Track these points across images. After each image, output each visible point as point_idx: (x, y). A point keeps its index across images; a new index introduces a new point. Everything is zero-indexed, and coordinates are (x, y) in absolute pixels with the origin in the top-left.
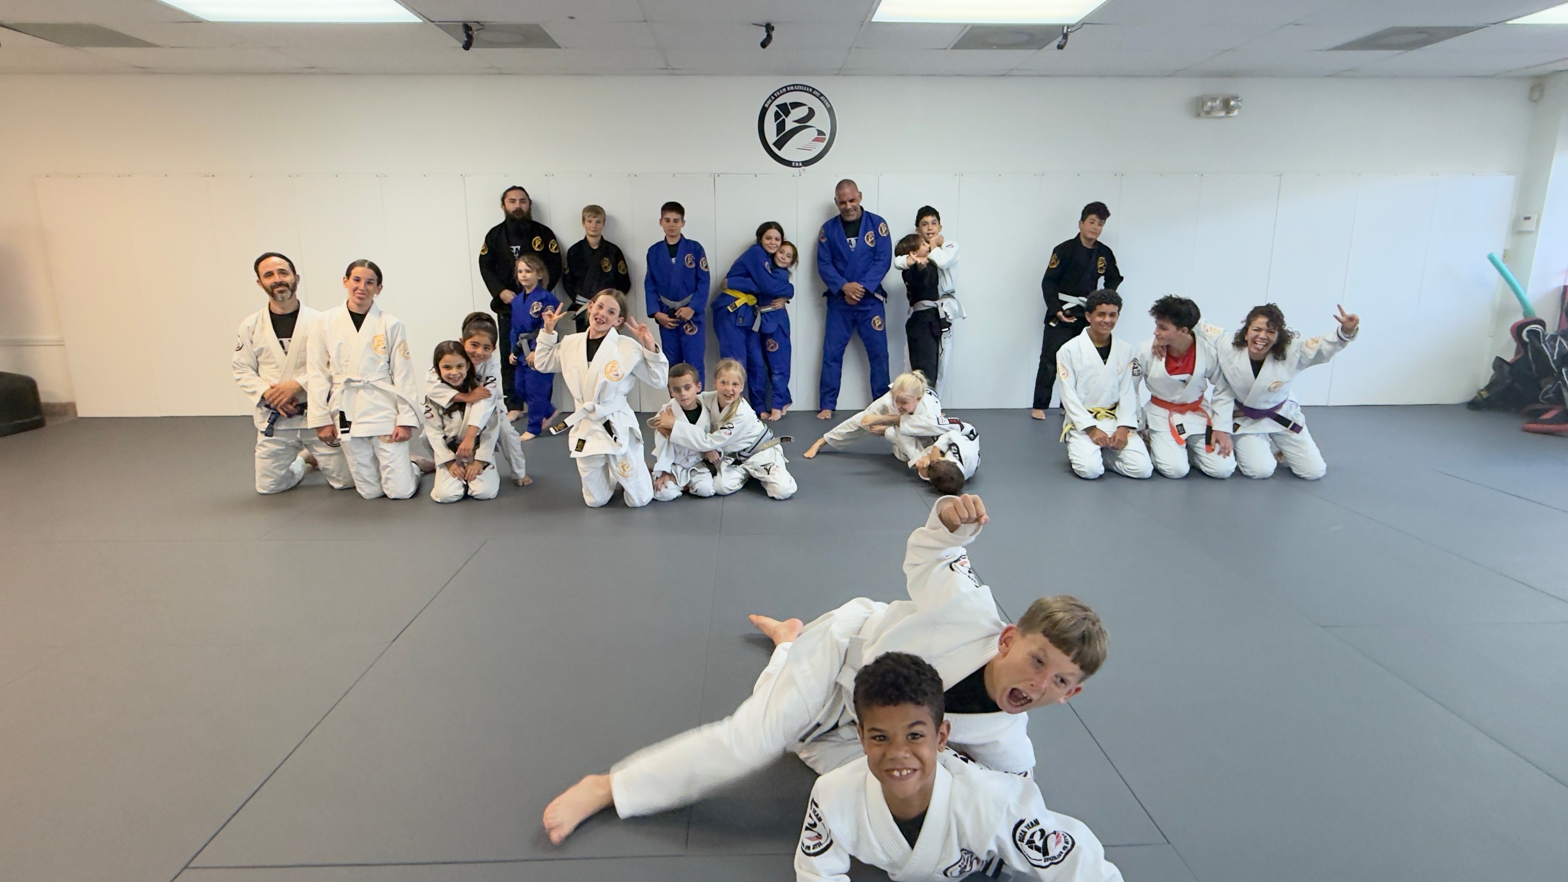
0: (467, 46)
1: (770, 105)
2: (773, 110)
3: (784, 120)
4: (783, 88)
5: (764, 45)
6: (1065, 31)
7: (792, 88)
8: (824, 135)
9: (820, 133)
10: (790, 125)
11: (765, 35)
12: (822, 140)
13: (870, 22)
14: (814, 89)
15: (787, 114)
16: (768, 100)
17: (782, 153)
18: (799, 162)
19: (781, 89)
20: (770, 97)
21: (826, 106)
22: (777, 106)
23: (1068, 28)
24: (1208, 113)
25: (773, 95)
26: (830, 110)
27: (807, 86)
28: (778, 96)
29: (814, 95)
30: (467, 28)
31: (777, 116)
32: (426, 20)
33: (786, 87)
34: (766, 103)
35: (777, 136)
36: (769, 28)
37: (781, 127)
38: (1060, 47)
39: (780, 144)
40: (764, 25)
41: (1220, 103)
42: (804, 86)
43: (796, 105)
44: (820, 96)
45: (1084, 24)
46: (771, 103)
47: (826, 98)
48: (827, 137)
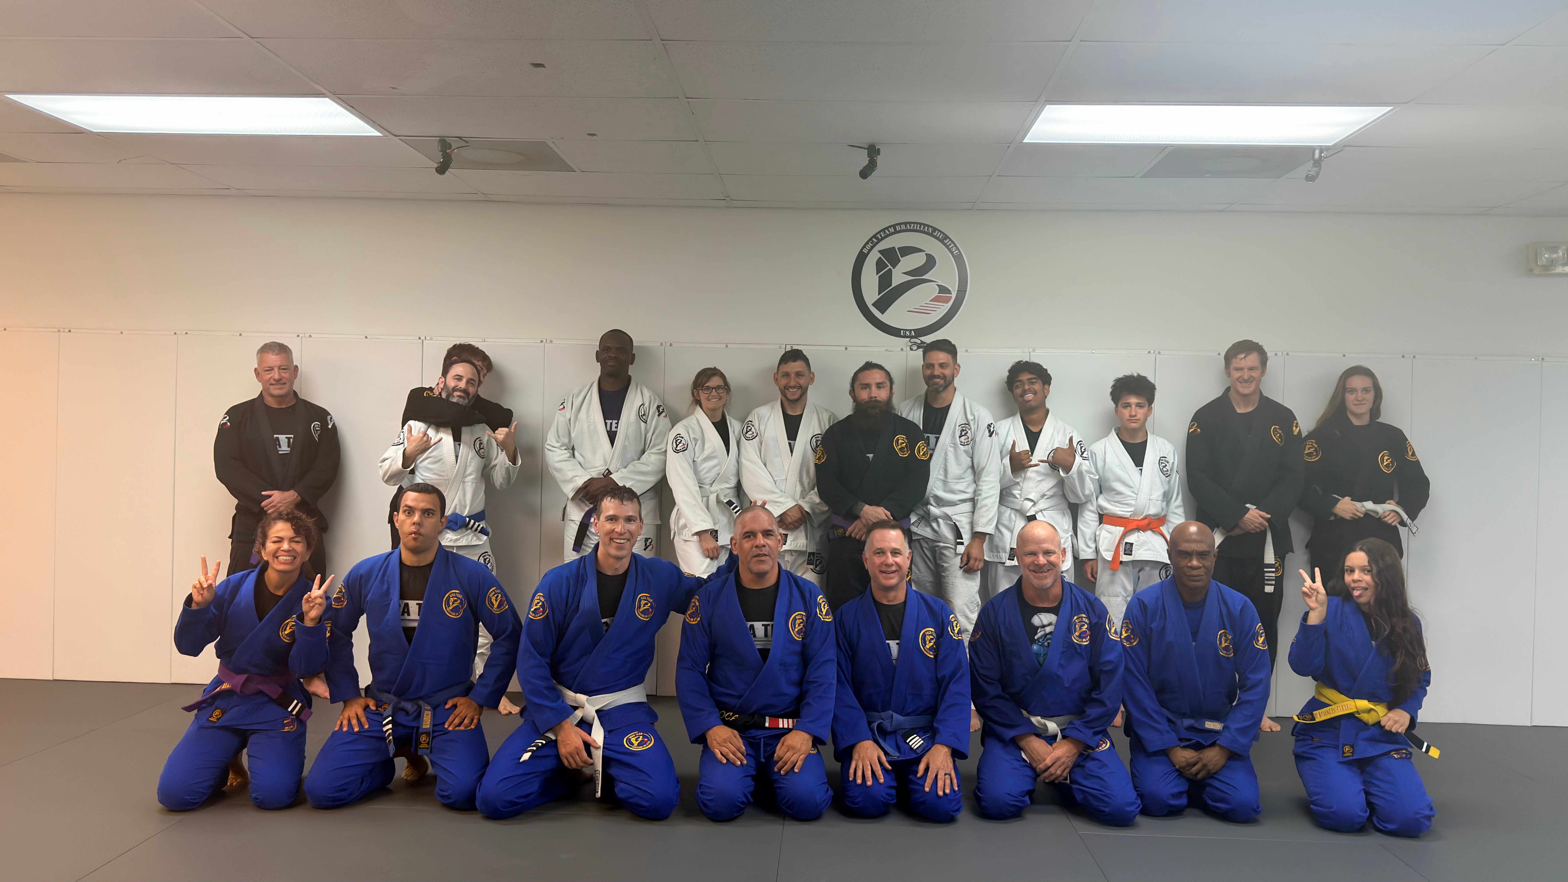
0: (442, 169)
1: (870, 251)
2: (874, 256)
3: (890, 271)
4: (890, 227)
5: (865, 173)
6: (1317, 156)
7: (903, 227)
8: (949, 292)
9: (943, 290)
10: (898, 277)
11: (865, 161)
12: (947, 300)
13: (1021, 142)
14: (935, 229)
15: (895, 262)
16: (867, 243)
17: (886, 318)
18: (910, 331)
19: (887, 228)
20: (871, 239)
21: (952, 253)
22: (880, 252)
23: (1321, 152)
24: (1546, 268)
25: (875, 236)
26: (959, 259)
27: (925, 225)
28: (883, 238)
29: (935, 237)
30: (444, 144)
31: (880, 265)
32: (388, 134)
33: (894, 226)
34: (864, 247)
35: (879, 295)
36: (873, 151)
37: (885, 281)
38: (1310, 178)
39: (883, 304)
40: (867, 146)
41: (1563, 255)
42: (921, 224)
43: (908, 251)
44: (944, 239)
45: (1345, 146)
46: (872, 248)
47: (952, 242)
48: (954, 295)
